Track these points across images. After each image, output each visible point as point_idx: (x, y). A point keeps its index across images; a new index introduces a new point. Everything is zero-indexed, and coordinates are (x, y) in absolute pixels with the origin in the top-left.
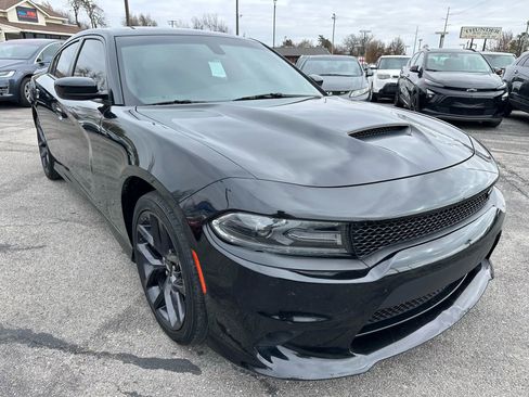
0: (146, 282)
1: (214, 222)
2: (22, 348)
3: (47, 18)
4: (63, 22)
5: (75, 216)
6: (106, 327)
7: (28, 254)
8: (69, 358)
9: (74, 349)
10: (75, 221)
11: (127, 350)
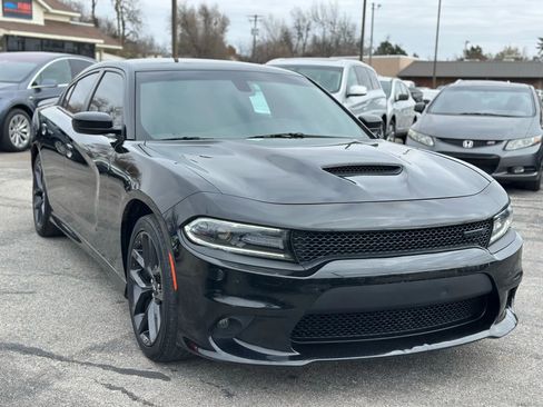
0: (134, 308)
1: (187, 228)
2: (15, 354)
3: (47, 13)
4: (72, 18)
5: (70, 271)
6: (91, 349)
7: (18, 297)
8: (56, 363)
9: (60, 358)
10: (69, 275)
11: (108, 363)
